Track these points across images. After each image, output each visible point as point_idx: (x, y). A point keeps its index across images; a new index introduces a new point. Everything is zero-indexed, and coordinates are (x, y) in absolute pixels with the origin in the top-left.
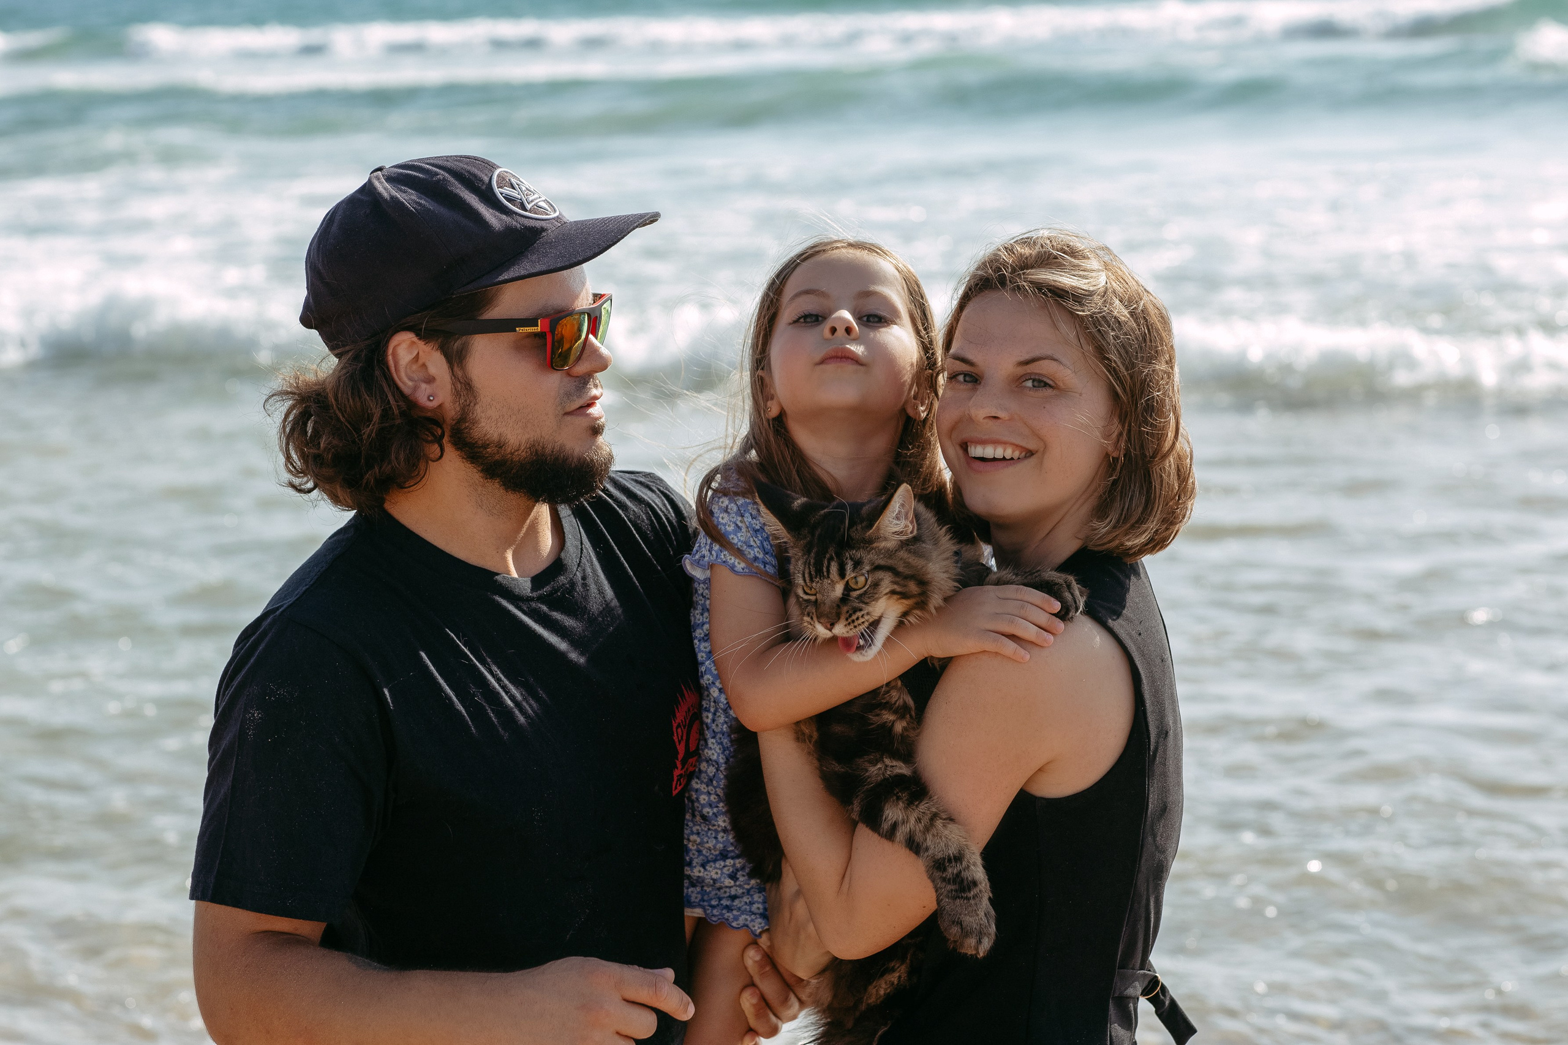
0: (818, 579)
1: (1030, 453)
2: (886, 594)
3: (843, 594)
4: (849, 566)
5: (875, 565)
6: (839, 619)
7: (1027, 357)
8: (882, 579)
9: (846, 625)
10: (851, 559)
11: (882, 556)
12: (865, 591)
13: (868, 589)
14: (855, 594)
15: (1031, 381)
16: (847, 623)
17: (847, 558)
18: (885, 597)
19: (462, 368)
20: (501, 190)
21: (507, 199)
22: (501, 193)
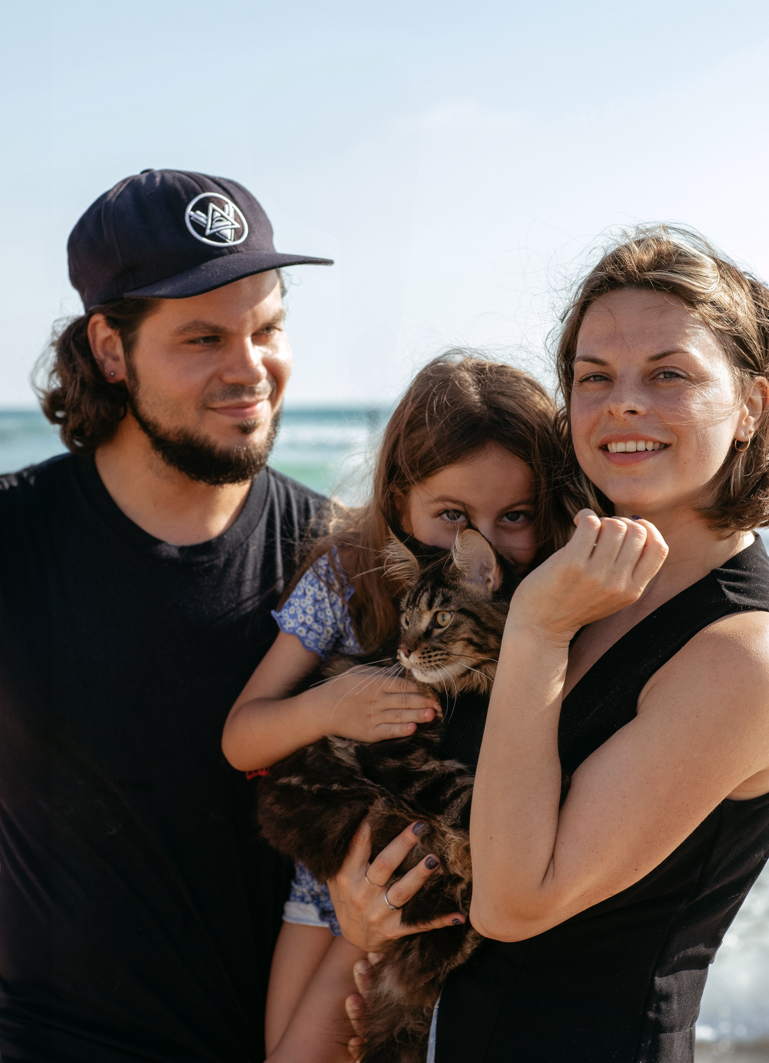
0: (411, 607)
1: (665, 446)
2: (463, 639)
3: (427, 628)
4: (438, 601)
5: (461, 607)
6: (416, 649)
7: (658, 352)
8: (462, 623)
9: (420, 658)
10: (443, 595)
11: (468, 600)
12: (446, 630)
13: (448, 628)
14: (437, 631)
15: (663, 374)
16: (422, 656)
17: (439, 593)
18: (462, 642)
19: (129, 356)
20: (192, 213)
21: (193, 223)
22: (190, 217)
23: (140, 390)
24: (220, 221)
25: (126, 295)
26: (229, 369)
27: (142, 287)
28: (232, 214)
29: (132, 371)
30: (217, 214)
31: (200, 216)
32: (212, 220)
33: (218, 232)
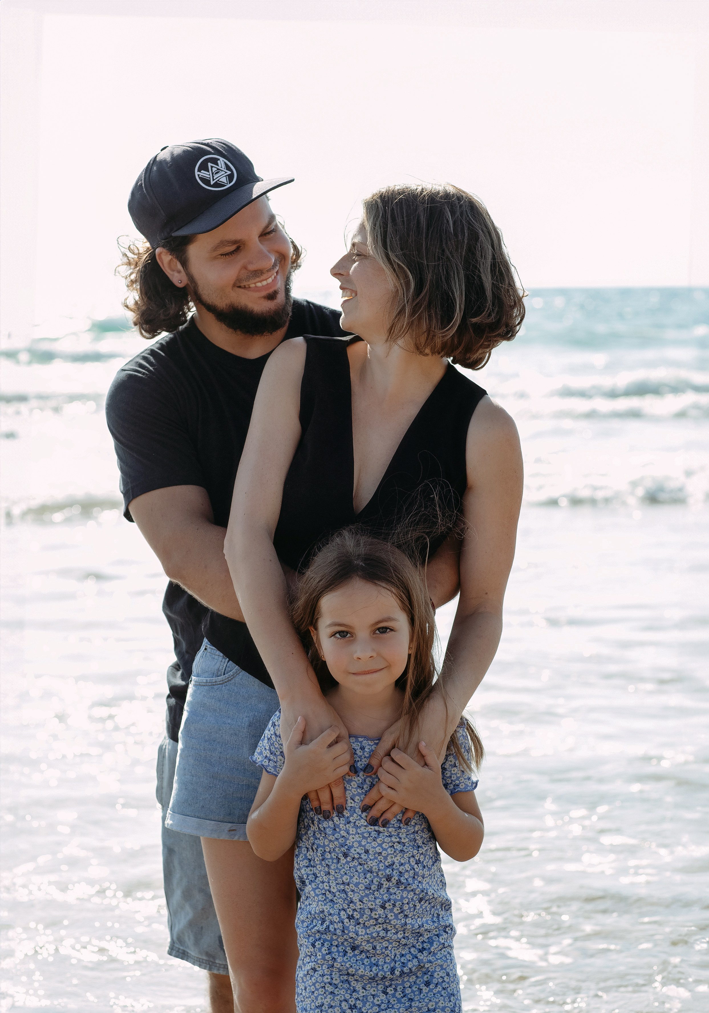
19: (187, 269)
20: (199, 173)
21: (201, 179)
22: (199, 175)
23: (199, 288)
24: (218, 172)
25: (174, 234)
26: (250, 263)
27: (182, 227)
28: (223, 166)
29: (191, 277)
30: (214, 169)
31: (204, 173)
32: (213, 174)
33: (218, 180)
